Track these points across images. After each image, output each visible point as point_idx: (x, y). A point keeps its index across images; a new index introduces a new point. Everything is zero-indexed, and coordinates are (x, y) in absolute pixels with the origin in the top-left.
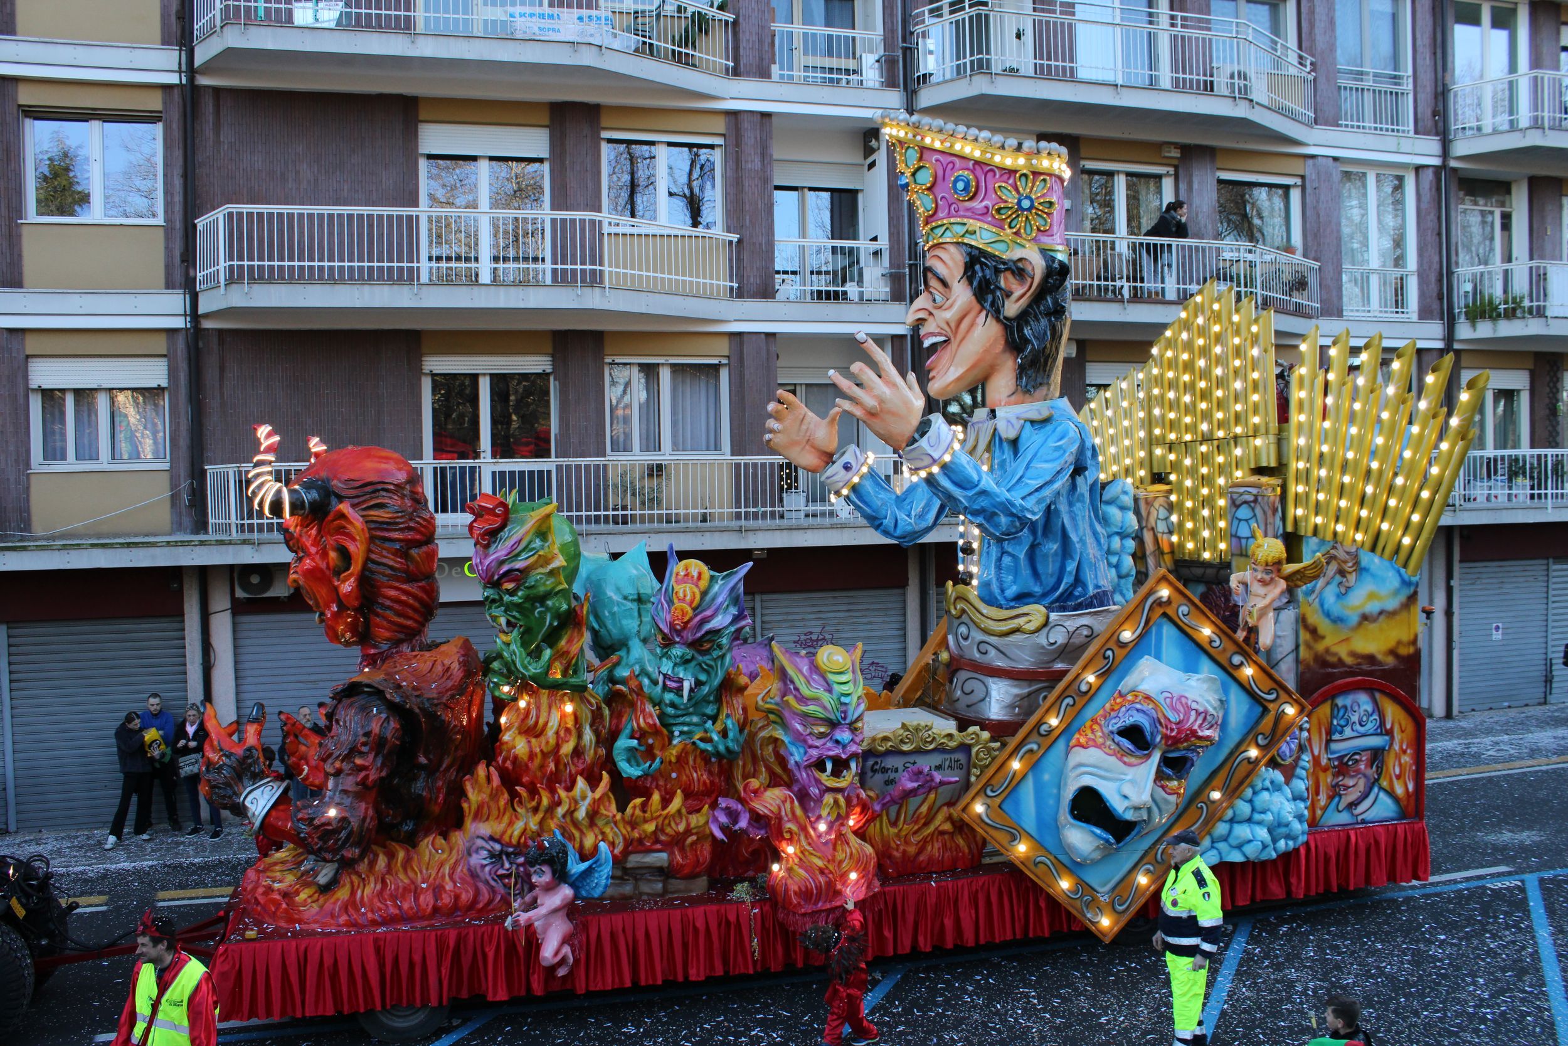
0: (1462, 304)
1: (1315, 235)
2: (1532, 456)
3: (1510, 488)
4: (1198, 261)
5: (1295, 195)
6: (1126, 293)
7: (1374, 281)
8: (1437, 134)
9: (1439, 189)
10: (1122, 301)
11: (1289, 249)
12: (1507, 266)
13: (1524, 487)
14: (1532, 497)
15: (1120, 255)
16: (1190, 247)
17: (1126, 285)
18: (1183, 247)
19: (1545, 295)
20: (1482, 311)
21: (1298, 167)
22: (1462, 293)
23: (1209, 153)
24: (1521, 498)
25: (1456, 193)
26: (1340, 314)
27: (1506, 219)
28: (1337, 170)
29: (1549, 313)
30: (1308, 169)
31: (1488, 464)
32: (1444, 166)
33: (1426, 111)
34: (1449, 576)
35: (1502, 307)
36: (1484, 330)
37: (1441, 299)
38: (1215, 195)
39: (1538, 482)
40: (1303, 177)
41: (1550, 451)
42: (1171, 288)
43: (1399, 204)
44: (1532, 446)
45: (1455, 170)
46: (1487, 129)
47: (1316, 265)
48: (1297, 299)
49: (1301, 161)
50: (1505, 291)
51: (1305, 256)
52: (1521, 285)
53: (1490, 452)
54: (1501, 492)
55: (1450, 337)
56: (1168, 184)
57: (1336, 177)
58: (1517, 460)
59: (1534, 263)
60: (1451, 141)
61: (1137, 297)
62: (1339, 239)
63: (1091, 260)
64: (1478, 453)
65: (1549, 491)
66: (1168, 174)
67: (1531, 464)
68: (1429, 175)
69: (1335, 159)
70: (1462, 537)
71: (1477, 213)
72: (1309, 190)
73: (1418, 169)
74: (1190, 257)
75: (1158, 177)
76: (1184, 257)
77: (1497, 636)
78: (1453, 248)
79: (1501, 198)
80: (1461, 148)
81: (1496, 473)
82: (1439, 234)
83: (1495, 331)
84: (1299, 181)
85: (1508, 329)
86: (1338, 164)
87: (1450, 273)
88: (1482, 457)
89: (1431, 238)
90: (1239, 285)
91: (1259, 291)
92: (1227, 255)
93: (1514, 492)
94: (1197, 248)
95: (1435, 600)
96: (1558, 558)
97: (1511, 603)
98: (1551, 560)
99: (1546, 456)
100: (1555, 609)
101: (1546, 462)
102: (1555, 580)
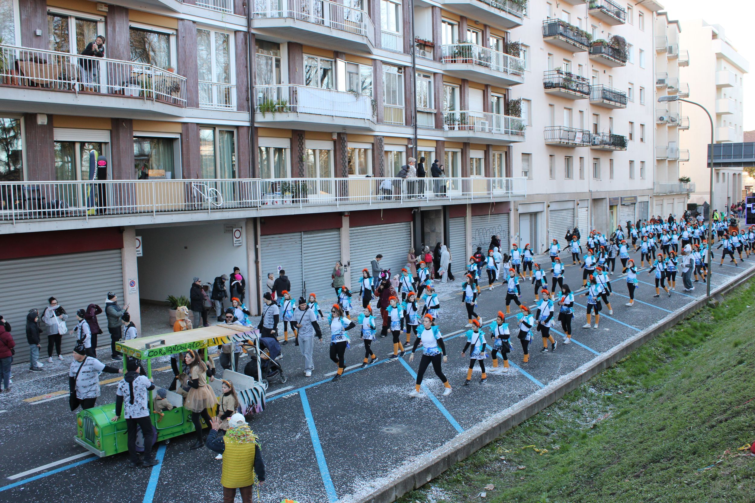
0: (258, 103)
1: (184, 63)
2: (292, 182)
3: (283, 197)
4: (119, 72)
5: (173, 40)
6: (77, 88)
7: (215, 89)
8: (245, 15)
9: (246, 44)
10: (75, 92)
11: (170, 69)
12: (279, 86)
13: (289, 197)
14: (293, 202)
15: (73, 66)
16: (115, 64)
17: (77, 83)
18: (111, 64)
19: (296, 102)
20: (268, 108)
21: (174, 24)
22: (258, 98)
23: (125, 11)
24: (288, 202)
25: (254, 47)
26: (197, 106)
27: (278, 61)
28: (195, 28)
29: (298, 111)
30: (180, 26)
31: (272, 185)
32: (248, 32)
33: (239, 2)
34: (256, 243)
35: (277, 106)
36: (269, 117)
37: (248, 100)
38: (128, 36)
39: (295, 195)
40: (177, 30)
41: (300, 179)
42: (104, 88)
43: (227, 50)
44: (292, 177)
45: (254, 35)
46: (269, 16)
47: (184, 79)
48: (174, 96)
49: (176, 21)
50: (278, 98)
51: (178, 73)
52: (285, 96)
53: (273, 179)
54: (279, 199)
55: (252, 120)
56: (101, 27)
57: (195, 32)
58: (285, 183)
59: (291, 85)
60: (251, 19)
61: (83, 90)
62: (196, 65)
63: (55, 67)
64: (267, 180)
65: (301, 199)
66: (101, 21)
67: (292, 186)
68: (241, 36)
69: (194, 22)
70: (261, 223)
71: (264, 58)
72: (180, 38)
73: (236, 32)
74: (115, 70)
75: (96, 22)
76: (111, 69)
78: (253, 75)
79: (275, 51)
80: (257, 23)
81: (276, 191)
82: (247, 67)
83: (274, 118)
84: (175, 32)
85: (280, 117)
86: (195, 25)
87: (252, 88)
88: (269, 182)
89: (243, 69)
90: (142, 87)
91: (154, 91)
92: (136, 70)
93: (285, 199)
94: (118, 65)
95: (250, 256)
96: (306, 232)
97: (285, 255)
98: (302, 233)
99: (299, 181)
100: (305, 257)
101: (299, 184)
102: (304, 243)
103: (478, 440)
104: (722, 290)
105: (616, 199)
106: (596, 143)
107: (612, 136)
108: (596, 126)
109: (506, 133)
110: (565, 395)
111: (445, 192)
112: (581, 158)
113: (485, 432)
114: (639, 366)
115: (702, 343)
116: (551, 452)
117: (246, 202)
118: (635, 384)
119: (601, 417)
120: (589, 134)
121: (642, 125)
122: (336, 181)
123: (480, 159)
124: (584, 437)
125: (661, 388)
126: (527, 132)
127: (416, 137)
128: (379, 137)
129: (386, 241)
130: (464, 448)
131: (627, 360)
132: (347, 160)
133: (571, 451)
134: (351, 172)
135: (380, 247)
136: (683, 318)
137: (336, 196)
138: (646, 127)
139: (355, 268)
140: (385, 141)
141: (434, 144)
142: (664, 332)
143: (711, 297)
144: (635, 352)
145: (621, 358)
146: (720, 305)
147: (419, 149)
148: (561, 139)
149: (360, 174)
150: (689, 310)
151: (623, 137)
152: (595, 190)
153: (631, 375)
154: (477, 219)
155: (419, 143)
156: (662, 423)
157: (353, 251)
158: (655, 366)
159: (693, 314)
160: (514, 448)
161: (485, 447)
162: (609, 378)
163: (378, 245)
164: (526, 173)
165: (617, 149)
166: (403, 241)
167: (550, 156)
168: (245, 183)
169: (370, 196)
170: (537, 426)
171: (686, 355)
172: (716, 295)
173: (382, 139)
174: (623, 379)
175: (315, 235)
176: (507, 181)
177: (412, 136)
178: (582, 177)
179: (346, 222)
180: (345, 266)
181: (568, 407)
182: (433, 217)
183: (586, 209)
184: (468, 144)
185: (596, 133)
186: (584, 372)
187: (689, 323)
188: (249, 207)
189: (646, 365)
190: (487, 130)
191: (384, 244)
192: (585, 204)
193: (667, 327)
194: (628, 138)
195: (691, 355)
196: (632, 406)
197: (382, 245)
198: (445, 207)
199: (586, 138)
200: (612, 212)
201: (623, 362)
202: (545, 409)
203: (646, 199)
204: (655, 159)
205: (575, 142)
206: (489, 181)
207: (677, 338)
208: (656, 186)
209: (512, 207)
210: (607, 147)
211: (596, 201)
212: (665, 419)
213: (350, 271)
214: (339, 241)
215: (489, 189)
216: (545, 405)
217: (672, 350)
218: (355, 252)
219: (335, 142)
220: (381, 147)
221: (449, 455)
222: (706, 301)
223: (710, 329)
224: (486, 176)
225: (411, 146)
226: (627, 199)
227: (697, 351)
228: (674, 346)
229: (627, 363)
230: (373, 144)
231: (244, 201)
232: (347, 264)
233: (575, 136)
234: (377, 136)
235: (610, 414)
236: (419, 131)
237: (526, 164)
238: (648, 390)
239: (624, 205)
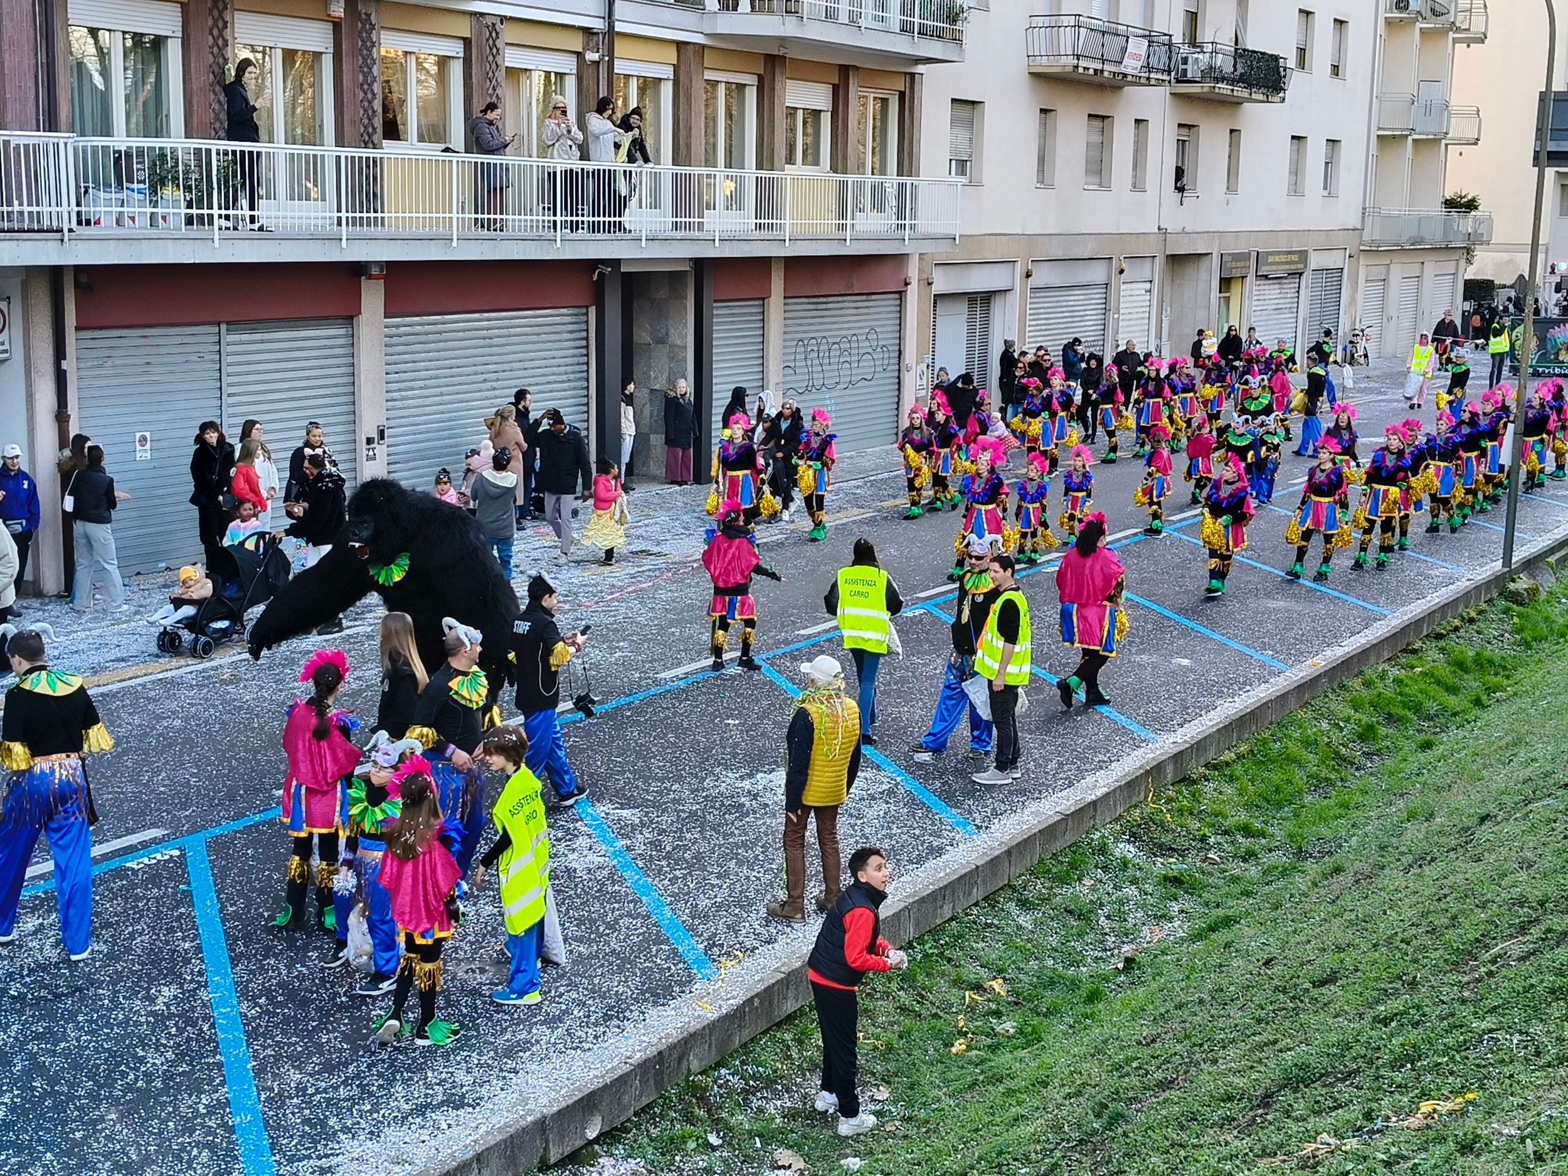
2: (188, 152)
3: (154, 204)
13: (176, 203)
14: (189, 221)
24: (170, 221)
31: (117, 161)
34: (60, 353)
39: (198, 196)
44: (187, 134)
53: (120, 141)
54: (140, 209)
58: (162, 156)
65: (216, 212)
67: (186, 165)
70: (77, 286)
77: (144, 454)
81: (130, 180)
88: (105, 149)
93: (160, 210)
95: (37, 396)
96: (234, 324)
97: (160, 398)
98: (223, 327)
99: (209, 151)
100: (233, 405)
101: (209, 163)
102: (230, 359)
103: (756, 1002)
104: (1552, 551)
105: (1243, 257)
106: (1189, 75)
107: (1241, 54)
108: (1193, 18)
109: (906, 29)
110: (1041, 861)
111: (701, 216)
112: (1137, 121)
113: (780, 976)
114: (1276, 777)
115: (1476, 712)
116: (989, 1041)
117: (21, 213)
118: (1263, 835)
119: (1152, 935)
120: (1170, 45)
121: (1340, 23)
122: (338, 158)
123: (816, 113)
124: (1093, 997)
125: (1340, 846)
126: (972, 28)
127: (611, 26)
128: (489, 20)
129: (506, 367)
130: (712, 1027)
131: (1240, 757)
132: (377, 88)
133: (1048, 1039)
134: (392, 131)
135: (488, 385)
136: (1425, 633)
137: (339, 211)
138: (1351, 27)
139: (401, 448)
140: (508, 34)
141: (672, 56)
142: (1361, 673)
143: (1518, 571)
144: (1267, 734)
145: (1220, 752)
146: (1543, 596)
147: (620, 67)
148: (1078, 57)
149: (421, 139)
150: (1443, 609)
151: (1276, 58)
152: (1179, 230)
153: (1249, 806)
154: (801, 306)
155: (620, 48)
156: (1329, 961)
157: (395, 395)
158: (1327, 779)
159: (1457, 622)
160: (871, 1030)
161: (779, 1025)
162: (1181, 811)
163: (481, 377)
164: (962, 166)
165: (1254, 96)
166: (562, 369)
167: (1042, 110)
168: (18, 147)
169: (454, 215)
170: (949, 960)
171: (1427, 746)
172: (1531, 564)
173: (498, 26)
174: (1225, 817)
175: (266, 336)
176: (901, 187)
177: (598, 24)
178: (1137, 186)
179: (372, 298)
180: (369, 441)
181: (1045, 900)
182: (662, 294)
183: (1148, 286)
184: (783, 58)
185: (1193, 42)
186: (1100, 792)
187: (1442, 650)
188: (29, 231)
189: (1299, 777)
190: (843, 18)
191: (501, 375)
192: (1145, 270)
193: (1372, 660)
194: (1292, 63)
195: (1439, 750)
196: (1247, 903)
197: (493, 376)
198: (699, 264)
199: (1160, 58)
200: (1228, 299)
201: (1227, 764)
202: (976, 905)
203: (1334, 260)
204: (1374, 133)
205: (1122, 69)
206: (843, 185)
207: (1401, 694)
208: (1369, 221)
209: (913, 272)
210: (1224, 88)
211: (1177, 261)
212: (1339, 949)
213: (385, 459)
214: (349, 360)
215: (842, 215)
216: (977, 894)
217: (1382, 731)
218: (404, 398)
219: (337, 26)
220: (494, 51)
221: (660, 1053)
222: (1499, 583)
223: (1505, 668)
224: (834, 169)
225: (595, 56)
226: (1277, 259)
227: (1461, 733)
228: (1391, 719)
229: (1238, 769)
230: (467, 42)
231: (16, 208)
232: (374, 435)
233: (1124, 50)
234: (482, 14)
235: (1178, 928)
236: (620, 8)
237: (963, 135)
238: (1301, 854)
239: (1266, 277)
